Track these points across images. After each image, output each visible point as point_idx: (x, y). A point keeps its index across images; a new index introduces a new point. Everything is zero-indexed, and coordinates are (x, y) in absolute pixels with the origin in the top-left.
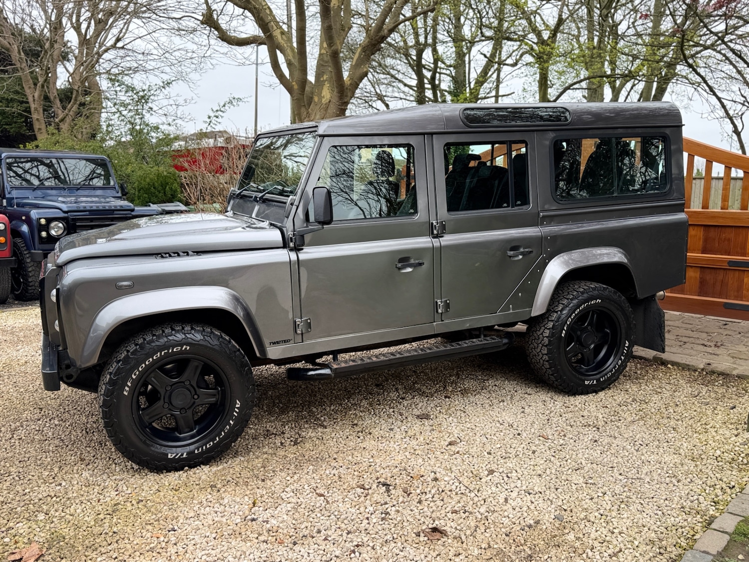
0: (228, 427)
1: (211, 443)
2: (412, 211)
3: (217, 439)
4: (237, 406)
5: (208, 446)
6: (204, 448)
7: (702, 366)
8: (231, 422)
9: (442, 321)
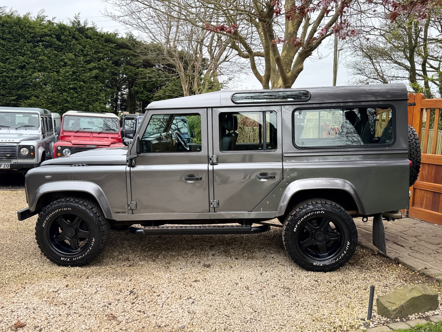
0: (89, 250)
1: (81, 257)
2: (199, 149)
3: (84, 255)
4: (93, 241)
5: (79, 258)
6: (77, 258)
7: (419, 269)
8: (90, 248)
9: (215, 212)
